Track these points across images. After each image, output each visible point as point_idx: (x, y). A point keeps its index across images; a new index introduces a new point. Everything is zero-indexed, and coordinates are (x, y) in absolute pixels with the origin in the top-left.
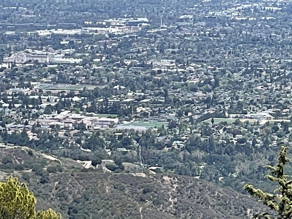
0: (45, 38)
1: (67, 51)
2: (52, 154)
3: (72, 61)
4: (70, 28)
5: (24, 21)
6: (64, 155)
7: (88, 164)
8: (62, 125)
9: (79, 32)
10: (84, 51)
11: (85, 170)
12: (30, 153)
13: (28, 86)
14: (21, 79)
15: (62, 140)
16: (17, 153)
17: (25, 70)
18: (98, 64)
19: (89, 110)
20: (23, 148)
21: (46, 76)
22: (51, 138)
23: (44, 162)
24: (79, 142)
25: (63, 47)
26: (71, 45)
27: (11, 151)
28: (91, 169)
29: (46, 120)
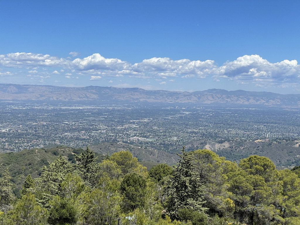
2: (133, 145)
6: (135, 145)
7: (140, 147)
8: (135, 139)
11: (139, 149)
12: (128, 145)
14: (127, 130)
15: (135, 142)
16: (126, 145)
17: (128, 128)
18: (142, 127)
19: (140, 137)
22: (132, 142)
29: (132, 139)
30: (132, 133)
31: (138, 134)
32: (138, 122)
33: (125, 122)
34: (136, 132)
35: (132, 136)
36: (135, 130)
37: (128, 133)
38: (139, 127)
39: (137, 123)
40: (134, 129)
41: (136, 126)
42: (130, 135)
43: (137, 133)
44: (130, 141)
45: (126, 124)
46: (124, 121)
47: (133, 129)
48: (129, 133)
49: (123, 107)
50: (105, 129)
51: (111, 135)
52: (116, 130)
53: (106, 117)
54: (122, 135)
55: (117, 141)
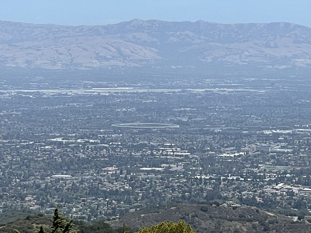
0: (268, 136)
1: (283, 144)
2: (271, 212)
3: (286, 150)
4: (285, 129)
5: (254, 124)
6: (280, 212)
7: (296, 219)
8: (279, 192)
9: (290, 131)
10: (293, 144)
11: (293, 222)
12: (257, 211)
13: (257, 167)
14: (252, 163)
15: (278, 202)
16: (249, 211)
17: (255, 156)
18: (303, 153)
19: (297, 183)
20: (252, 208)
21: (268, 161)
22: (271, 201)
23: (267, 217)
24: (290, 204)
25: (280, 141)
26: (286, 140)
27: (245, 209)
28: (297, 222)
29: (268, 189)
30: (270, 172)
31: (288, 175)
32: (288, 134)
33: (246, 135)
34: (282, 168)
35: (270, 183)
36: (279, 163)
37: (255, 170)
38: (293, 153)
39: (286, 139)
40: (278, 160)
41: (282, 147)
42: (262, 178)
43: (285, 173)
44: (263, 197)
45: (249, 143)
46: (245, 132)
47: (273, 157)
48: (260, 172)
49: (241, 87)
50: (181, 161)
51: (201, 179)
52: (218, 162)
53: (185, 120)
54: (238, 179)
55: (220, 197)
